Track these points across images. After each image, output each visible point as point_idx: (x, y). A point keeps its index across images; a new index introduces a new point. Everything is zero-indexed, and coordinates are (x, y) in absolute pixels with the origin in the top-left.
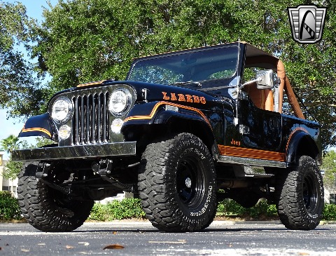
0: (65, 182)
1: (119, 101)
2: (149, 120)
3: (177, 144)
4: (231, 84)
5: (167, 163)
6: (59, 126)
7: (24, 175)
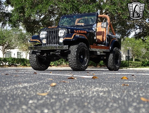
0: (43, 55)
1: (62, 33)
2: (71, 39)
3: (79, 46)
4: (94, 26)
5: (77, 52)
6: (42, 39)
7: (32, 54)
